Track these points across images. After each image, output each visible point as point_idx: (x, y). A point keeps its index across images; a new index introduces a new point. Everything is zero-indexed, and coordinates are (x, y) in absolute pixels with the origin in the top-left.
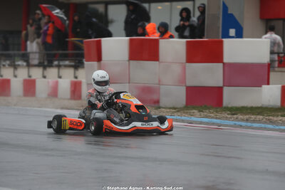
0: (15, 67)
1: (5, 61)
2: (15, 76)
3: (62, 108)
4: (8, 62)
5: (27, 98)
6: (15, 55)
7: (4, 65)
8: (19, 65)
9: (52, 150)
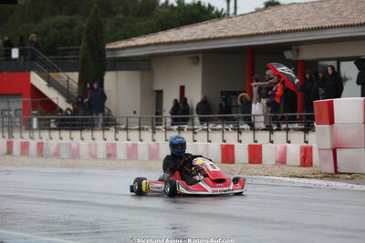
0: (239, 131)
1: (228, 124)
2: (240, 142)
3: (291, 176)
4: (231, 126)
5: (253, 165)
6: (239, 118)
7: (227, 129)
8: (243, 129)
9: (280, 222)
